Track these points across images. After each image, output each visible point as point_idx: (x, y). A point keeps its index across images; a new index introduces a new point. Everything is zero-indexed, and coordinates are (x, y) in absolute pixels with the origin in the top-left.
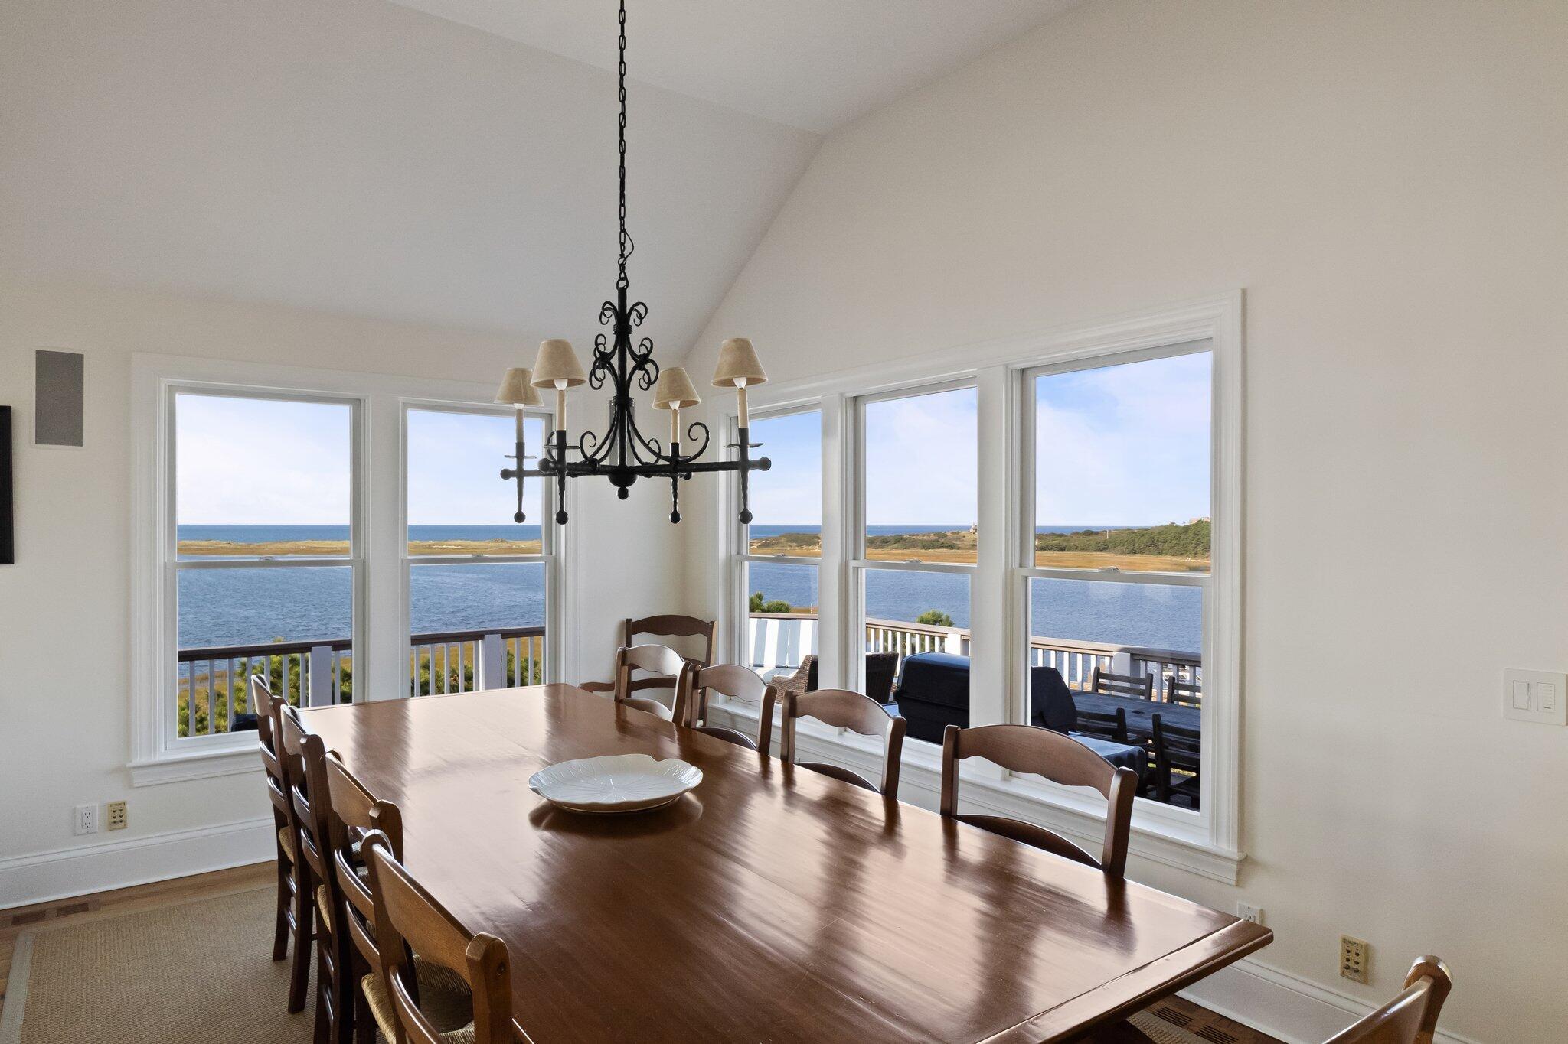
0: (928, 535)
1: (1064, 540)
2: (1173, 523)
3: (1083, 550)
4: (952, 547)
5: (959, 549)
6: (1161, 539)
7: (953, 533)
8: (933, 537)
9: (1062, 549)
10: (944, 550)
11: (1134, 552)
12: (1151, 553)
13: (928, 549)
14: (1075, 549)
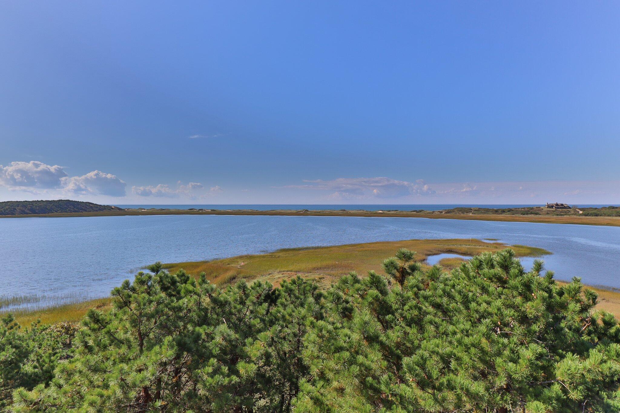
0: (524, 208)
1: (598, 211)
3: (609, 216)
4: (536, 214)
5: (540, 215)
7: (537, 208)
8: (526, 210)
9: (597, 215)
10: (533, 215)
13: (524, 215)
14: (605, 215)
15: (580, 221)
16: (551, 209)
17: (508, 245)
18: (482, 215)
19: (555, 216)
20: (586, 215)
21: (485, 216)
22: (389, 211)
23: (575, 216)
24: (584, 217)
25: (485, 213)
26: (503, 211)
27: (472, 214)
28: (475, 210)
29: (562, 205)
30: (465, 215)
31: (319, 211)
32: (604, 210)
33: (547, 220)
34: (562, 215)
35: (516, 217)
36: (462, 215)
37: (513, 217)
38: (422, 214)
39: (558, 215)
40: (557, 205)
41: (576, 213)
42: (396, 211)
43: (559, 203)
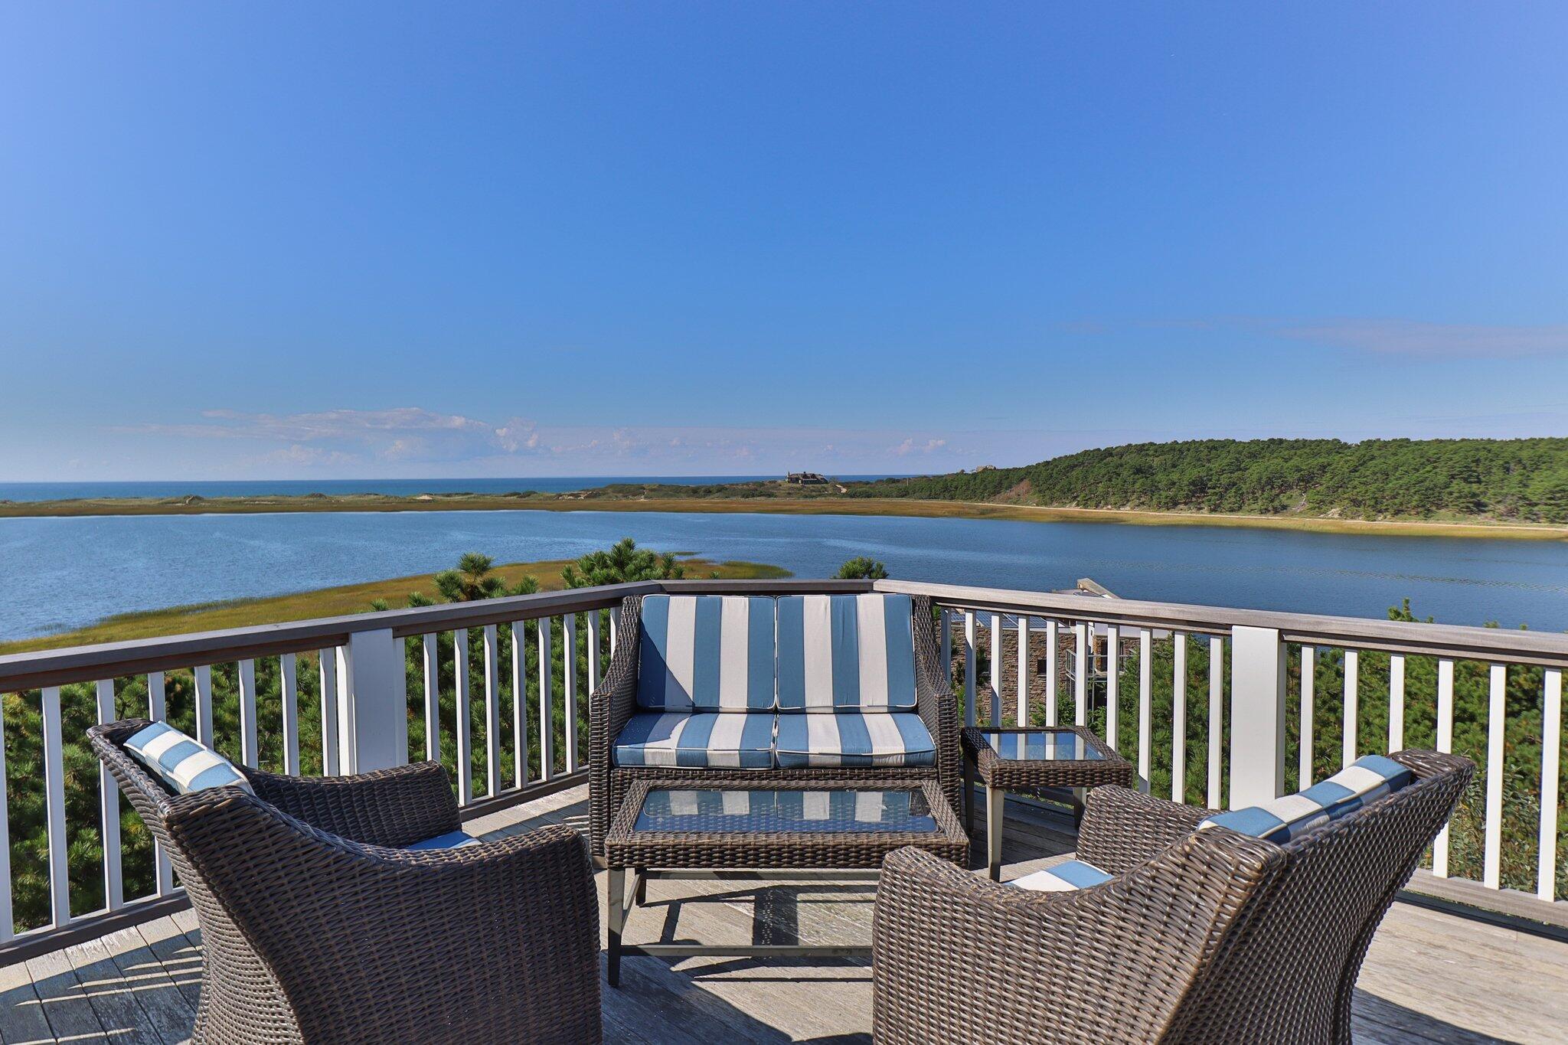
0: (747, 484)
1: (870, 487)
2: (963, 471)
3: (887, 496)
4: (770, 495)
5: (776, 497)
6: (955, 484)
7: (770, 482)
8: (751, 486)
9: (869, 497)
10: (763, 498)
11: (930, 497)
12: (944, 498)
13: (747, 497)
14: (881, 495)
15: (843, 507)
16: (794, 485)
17: (715, 564)
18: (666, 500)
19: (801, 500)
20: (852, 497)
21: (672, 502)
22: (448, 496)
23: (835, 499)
24: (848, 500)
25: (672, 496)
26: (708, 492)
27: (645, 498)
28: (652, 490)
29: (813, 476)
30: (630, 500)
31: (237, 499)
32: (879, 485)
33: (788, 507)
34: (813, 497)
35: (731, 503)
36: (624, 501)
37: (726, 503)
38: (532, 501)
39: (806, 497)
40: (805, 476)
41: (836, 493)
42: (468, 494)
43: (809, 472)
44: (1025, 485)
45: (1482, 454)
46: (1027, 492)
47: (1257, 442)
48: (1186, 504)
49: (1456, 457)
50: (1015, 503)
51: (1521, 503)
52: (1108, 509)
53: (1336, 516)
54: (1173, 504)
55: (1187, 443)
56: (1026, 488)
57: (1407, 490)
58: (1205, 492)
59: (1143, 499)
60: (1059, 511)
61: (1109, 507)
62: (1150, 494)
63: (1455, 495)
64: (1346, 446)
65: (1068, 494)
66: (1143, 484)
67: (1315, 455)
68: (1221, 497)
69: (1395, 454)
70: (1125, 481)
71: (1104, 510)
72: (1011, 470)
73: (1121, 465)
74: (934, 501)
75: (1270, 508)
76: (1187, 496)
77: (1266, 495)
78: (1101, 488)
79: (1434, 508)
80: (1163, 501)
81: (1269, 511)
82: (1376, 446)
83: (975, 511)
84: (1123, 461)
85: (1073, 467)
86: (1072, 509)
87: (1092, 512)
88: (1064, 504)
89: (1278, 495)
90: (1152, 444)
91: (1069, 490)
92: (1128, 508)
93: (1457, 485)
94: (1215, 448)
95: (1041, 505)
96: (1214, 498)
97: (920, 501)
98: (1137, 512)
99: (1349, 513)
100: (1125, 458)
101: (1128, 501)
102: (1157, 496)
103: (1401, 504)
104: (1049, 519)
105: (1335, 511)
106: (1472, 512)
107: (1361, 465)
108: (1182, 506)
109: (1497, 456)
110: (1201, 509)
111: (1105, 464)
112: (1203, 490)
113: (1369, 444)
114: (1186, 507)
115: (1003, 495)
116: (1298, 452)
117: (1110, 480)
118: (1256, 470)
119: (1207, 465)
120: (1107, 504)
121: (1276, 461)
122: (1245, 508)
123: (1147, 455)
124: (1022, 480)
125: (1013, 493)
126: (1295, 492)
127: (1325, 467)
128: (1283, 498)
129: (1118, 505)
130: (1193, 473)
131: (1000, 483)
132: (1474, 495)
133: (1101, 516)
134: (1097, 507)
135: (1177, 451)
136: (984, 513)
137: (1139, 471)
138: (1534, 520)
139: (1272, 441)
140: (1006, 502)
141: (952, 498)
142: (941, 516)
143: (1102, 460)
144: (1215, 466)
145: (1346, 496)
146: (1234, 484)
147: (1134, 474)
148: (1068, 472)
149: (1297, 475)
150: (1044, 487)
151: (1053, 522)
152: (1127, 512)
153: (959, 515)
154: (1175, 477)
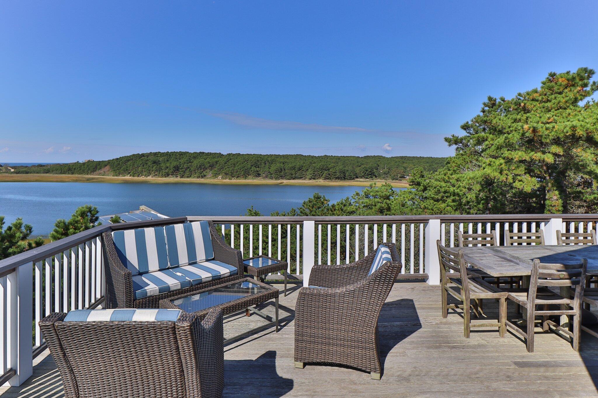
1: (28, 169)
2: (78, 162)
3: (37, 173)
6: (74, 167)
9: (27, 173)
11: (61, 173)
12: (69, 173)
14: (34, 172)
15: (12, 179)
20: (17, 173)
23: (7, 174)
24: (15, 175)
32: (33, 168)
41: (8, 171)
44: (107, 168)
45: (259, 158)
46: (109, 171)
47: (195, 153)
48: (172, 175)
49: (253, 160)
50: (103, 176)
51: (269, 174)
52: (143, 177)
53: (220, 178)
54: (167, 175)
55: (172, 152)
56: (108, 169)
57: (240, 170)
58: (178, 171)
59: (156, 173)
60: (122, 178)
61: (143, 176)
62: (159, 172)
63: (253, 171)
64: (223, 155)
65: (126, 171)
66: (156, 168)
67: (214, 158)
68: (184, 172)
69: (237, 158)
70: (149, 166)
71: (141, 178)
72: (101, 161)
73: (148, 160)
74: (63, 175)
75: (200, 176)
76: (172, 172)
77: (199, 172)
78: (140, 169)
79: (247, 176)
80: (164, 174)
81: (200, 177)
82: (231, 155)
83: (84, 179)
84: (148, 158)
85: (128, 161)
86: (128, 177)
87: (136, 178)
88: (125, 176)
89: (203, 172)
90: (159, 152)
91: (127, 170)
92: (151, 177)
93: (253, 168)
94: (182, 155)
95: (115, 176)
96: (182, 172)
97: (56, 175)
98: (154, 178)
99: (224, 177)
100: (150, 158)
101: (151, 174)
102: (161, 172)
103: (239, 174)
104: (118, 182)
105: (220, 177)
106: (257, 177)
107: (227, 161)
108: (170, 176)
109: (263, 159)
110: (178, 177)
111: (142, 160)
112: (178, 170)
113: (229, 155)
114: (172, 176)
115: (97, 172)
116: (209, 157)
117: (143, 166)
118: (196, 163)
119: (179, 161)
120: (142, 175)
121: (202, 160)
122: (192, 176)
123: (158, 156)
124: (106, 166)
125: (102, 171)
126: (208, 170)
127: (217, 162)
128: (204, 172)
129: (146, 176)
130: (175, 164)
131: (96, 167)
132: (258, 171)
133: (141, 180)
134: (138, 176)
135: (169, 155)
136: (88, 180)
137: (154, 162)
138: (272, 179)
139: (200, 152)
140: (99, 175)
141: (73, 173)
142: (68, 182)
143: (140, 158)
144: (182, 161)
145: (223, 172)
146: (189, 168)
147: (153, 163)
148: (126, 163)
149: (208, 165)
150: (116, 168)
151: (120, 183)
152: (150, 178)
153: (76, 181)
154: (168, 165)
